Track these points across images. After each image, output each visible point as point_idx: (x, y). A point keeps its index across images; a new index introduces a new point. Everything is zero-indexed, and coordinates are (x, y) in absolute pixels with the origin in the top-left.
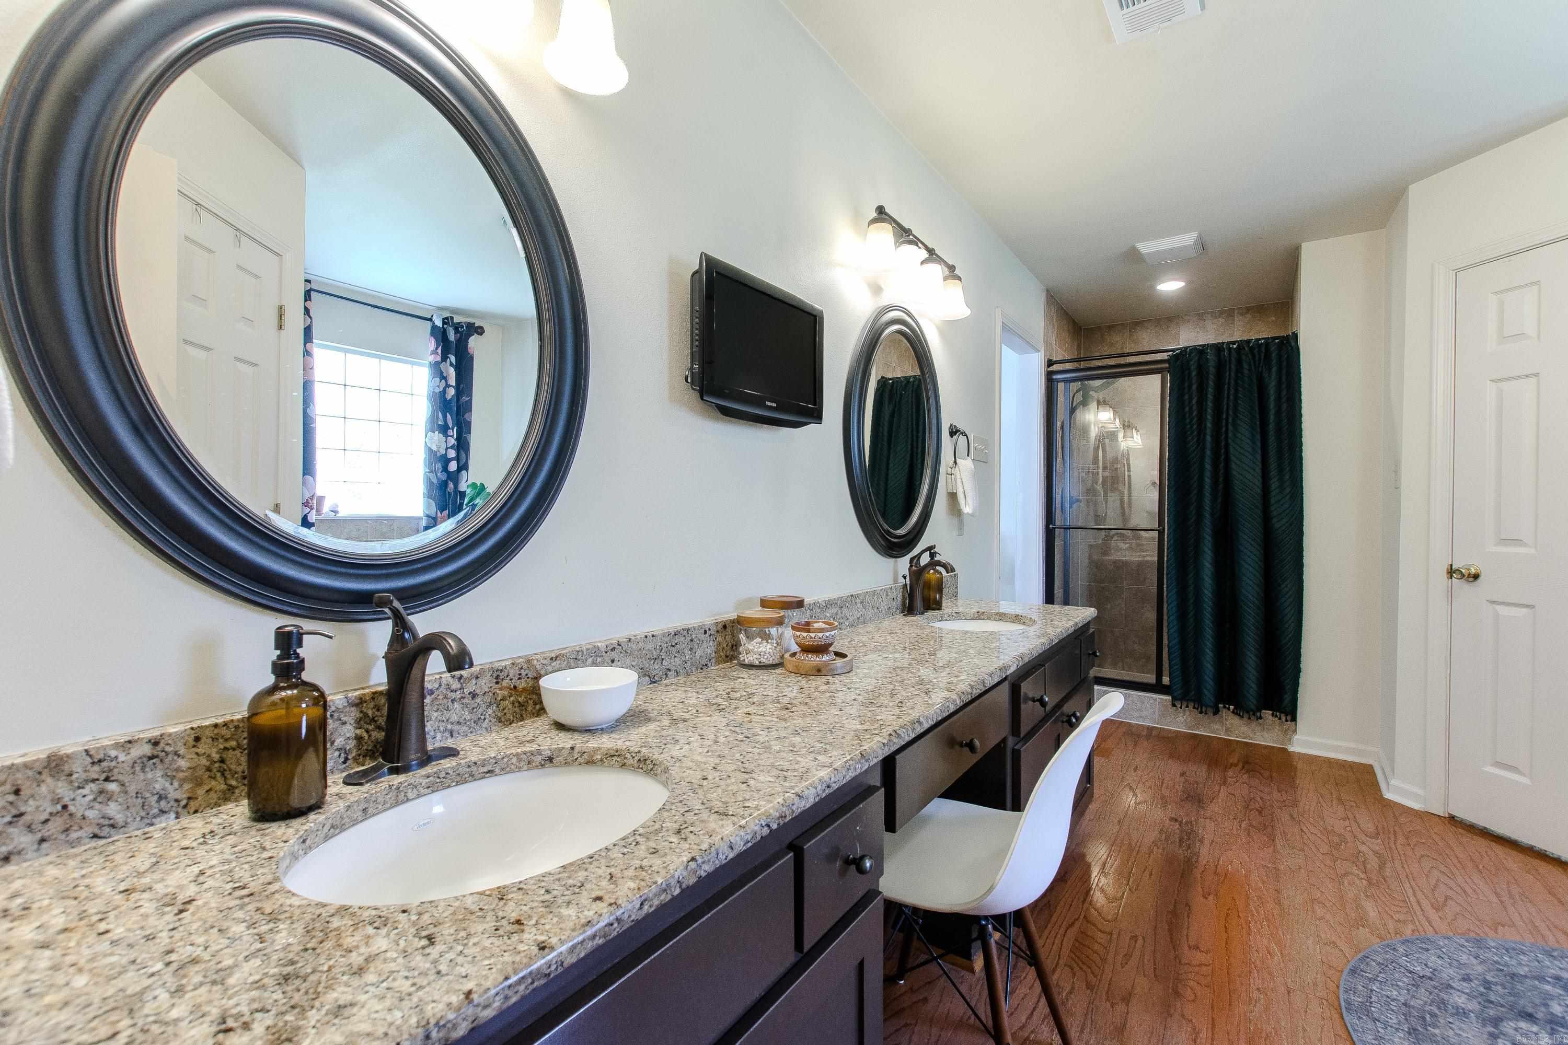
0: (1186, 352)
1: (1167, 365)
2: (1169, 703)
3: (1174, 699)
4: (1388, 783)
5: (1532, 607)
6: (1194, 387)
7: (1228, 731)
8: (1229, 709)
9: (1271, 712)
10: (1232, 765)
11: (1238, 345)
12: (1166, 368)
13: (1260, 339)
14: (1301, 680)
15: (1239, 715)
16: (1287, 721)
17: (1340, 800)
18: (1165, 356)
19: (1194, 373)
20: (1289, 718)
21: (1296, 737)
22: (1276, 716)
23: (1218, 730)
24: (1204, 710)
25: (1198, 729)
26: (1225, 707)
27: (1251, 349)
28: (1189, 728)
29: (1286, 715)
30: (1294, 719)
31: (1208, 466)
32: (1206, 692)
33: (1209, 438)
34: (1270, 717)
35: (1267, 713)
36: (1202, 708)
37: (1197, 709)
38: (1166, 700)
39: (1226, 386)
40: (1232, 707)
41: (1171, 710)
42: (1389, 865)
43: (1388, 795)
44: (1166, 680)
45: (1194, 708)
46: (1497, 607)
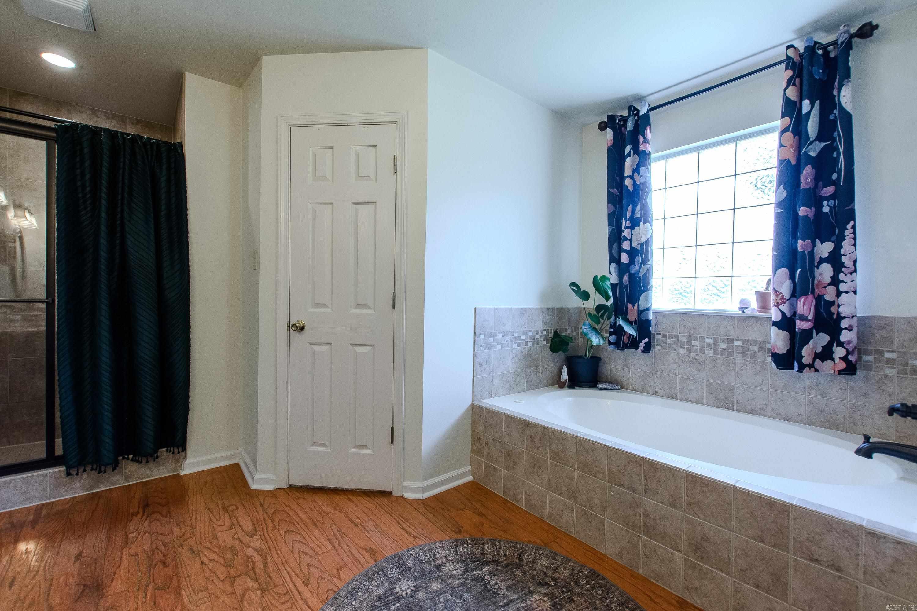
0: (77, 128)
1: (54, 135)
2: (63, 474)
3: (68, 468)
4: (253, 478)
5: (329, 344)
6: (87, 164)
7: (127, 479)
8: (128, 459)
9: (165, 449)
10: (133, 515)
11: (132, 137)
12: (54, 137)
13: (151, 139)
14: (190, 417)
15: (138, 461)
16: (179, 452)
17: (225, 509)
18: (51, 124)
19: (86, 151)
20: (180, 449)
21: (187, 462)
22: (170, 451)
23: (117, 480)
24: (103, 468)
25: (98, 487)
26: (124, 458)
27: (144, 144)
28: (88, 490)
29: (178, 448)
30: (184, 449)
31: (103, 241)
32: (105, 452)
33: (103, 215)
34: (165, 453)
35: (163, 452)
36: (100, 468)
37: (96, 470)
38: (59, 471)
39: (121, 171)
40: (131, 456)
41: (65, 480)
42: (269, 558)
43: (254, 486)
44: (59, 451)
45: (92, 469)
46: (313, 346)
